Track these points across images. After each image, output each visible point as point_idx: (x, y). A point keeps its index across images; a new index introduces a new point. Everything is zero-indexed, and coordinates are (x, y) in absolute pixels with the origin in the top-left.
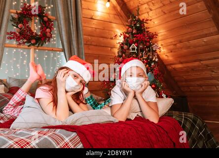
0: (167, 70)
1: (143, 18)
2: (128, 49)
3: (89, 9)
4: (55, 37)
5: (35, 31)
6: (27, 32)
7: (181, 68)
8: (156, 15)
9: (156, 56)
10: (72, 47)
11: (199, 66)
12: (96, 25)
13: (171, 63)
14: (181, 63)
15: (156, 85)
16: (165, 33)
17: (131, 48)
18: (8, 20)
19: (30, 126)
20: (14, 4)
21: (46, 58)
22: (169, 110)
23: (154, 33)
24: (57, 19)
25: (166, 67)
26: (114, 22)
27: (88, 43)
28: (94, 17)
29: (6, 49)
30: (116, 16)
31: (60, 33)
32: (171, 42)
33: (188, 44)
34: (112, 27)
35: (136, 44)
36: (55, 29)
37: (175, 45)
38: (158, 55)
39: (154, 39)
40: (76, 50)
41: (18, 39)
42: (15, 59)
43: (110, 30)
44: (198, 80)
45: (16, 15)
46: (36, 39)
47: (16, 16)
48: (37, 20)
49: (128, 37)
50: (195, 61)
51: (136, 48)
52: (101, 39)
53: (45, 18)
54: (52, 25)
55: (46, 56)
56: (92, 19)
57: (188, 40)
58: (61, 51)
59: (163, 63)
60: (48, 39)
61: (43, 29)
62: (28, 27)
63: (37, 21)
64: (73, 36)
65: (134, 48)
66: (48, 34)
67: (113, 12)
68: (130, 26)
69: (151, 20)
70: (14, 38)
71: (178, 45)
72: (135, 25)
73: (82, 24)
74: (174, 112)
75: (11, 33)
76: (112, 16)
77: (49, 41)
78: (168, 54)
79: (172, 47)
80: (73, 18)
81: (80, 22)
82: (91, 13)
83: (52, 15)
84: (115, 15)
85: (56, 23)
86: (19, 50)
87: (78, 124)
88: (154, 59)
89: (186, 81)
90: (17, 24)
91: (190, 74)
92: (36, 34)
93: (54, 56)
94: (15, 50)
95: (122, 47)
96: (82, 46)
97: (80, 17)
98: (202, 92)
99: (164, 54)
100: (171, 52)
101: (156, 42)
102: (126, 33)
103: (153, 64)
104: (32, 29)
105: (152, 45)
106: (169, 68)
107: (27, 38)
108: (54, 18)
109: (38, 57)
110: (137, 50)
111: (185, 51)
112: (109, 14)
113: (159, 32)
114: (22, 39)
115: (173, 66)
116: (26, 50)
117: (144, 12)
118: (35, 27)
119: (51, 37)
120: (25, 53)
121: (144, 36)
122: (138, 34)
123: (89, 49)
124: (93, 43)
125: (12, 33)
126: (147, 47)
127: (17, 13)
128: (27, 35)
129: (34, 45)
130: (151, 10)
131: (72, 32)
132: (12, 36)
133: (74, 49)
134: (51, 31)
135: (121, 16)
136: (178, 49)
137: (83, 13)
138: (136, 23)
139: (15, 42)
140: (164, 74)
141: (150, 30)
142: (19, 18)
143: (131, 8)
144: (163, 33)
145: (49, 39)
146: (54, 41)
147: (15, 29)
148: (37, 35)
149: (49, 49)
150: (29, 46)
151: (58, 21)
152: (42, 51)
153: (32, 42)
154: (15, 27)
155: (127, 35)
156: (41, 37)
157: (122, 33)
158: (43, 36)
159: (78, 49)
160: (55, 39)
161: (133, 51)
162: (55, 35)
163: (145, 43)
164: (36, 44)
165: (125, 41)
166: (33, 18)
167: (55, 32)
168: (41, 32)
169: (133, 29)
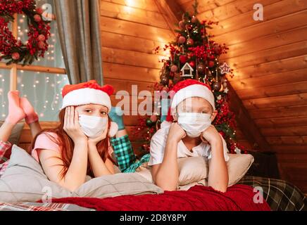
0: (243, 107)
1: (204, 19)
2: (179, 71)
3: (111, 2)
4: (53, 49)
5: (19, 38)
6: (5, 40)
7: (267, 105)
8: (227, 14)
9: (225, 84)
10: (82, 66)
11: (297, 102)
12: (123, 29)
13: (251, 95)
14: (267, 96)
15: (225, 134)
16: (241, 45)
17: (182, 70)
19: (19, 197)
21: (36, 84)
22: (246, 175)
23: (223, 46)
24: (57, 19)
25: (242, 103)
26: (156, 25)
27: (110, 60)
28: (120, 16)
30: (157, 15)
32: (251, 61)
33: (279, 64)
34: (151, 34)
35: (191, 64)
36: (53, 35)
37: (257, 65)
38: (228, 82)
39: (222, 56)
40: (88, 71)
43: (148, 38)
44: (294, 124)
46: (20, 53)
48: (23, 18)
49: (178, 52)
50: (291, 93)
51: (192, 70)
52: (132, 53)
53: (36, 17)
54: (49, 28)
55: (37, 82)
56: (116, 18)
57: (279, 58)
58: (63, 73)
59: (237, 96)
60: (40, 52)
61: (33, 35)
62: (6, 31)
63: (22, 21)
64: (83, 48)
65: (189, 70)
66: (42, 44)
67: (155, 8)
68: (182, 33)
69: (217, 23)
72: (191, 30)
73: (99, 28)
74: (254, 178)
76: (150, 14)
77: (43, 56)
78: (245, 81)
79: (252, 69)
80: (84, 17)
81: (96, 24)
82: (116, 8)
84: (157, 12)
85: (56, 24)
87: (99, 195)
88: (221, 89)
89: (275, 126)
91: (281, 114)
92: (20, 43)
93: (51, 81)
95: (167, 68)
96: (100, 64)
97: (96, 16)
98: (302, 145)
99: (239, 80)
100: (251, 77)
101: (226, 60)
102: (175, 44)
103: (219, 98)
104: (14, 35)
105: (219, 66)
106: (247, 104)
107: (4, 49)
109: (23, 82)
110: (194, 73)
111: (273, 76)
112: (146, 10)
113: (230, 43)
115: (254, 101)
117: (206, 8)
119: (46, 48)
121: (205, 50)
122: (194, 45)
126: (210, 69)
128: (5, 45)
129: (16, 61)
130: (218, 6)
131: (83, 41)
133: (85, 70)
134: (46, 39)
135: (167, 15)
136: (262, 72)
137: (101, 8)
138: (192, 28)
141: (217, 40)
144: (237, 46)
145: (43, 53)
146: (51, 55)
148: (23, 45)
149: (42, 69)
150: (8, 64)
153: (13, 57)
155: (176, 47)
156: (30, 49)
157: (168, 45)
158: (33, 47)
159: (93, 69)
160: (52, 52)
161: (186, 75)
162: (52, 46)
163: (206, 62)
164: (20, 61)
165: (173, 58)
166: (15, 15)
167: (54, 40)
168: (29, 41)
169: (186, 38)
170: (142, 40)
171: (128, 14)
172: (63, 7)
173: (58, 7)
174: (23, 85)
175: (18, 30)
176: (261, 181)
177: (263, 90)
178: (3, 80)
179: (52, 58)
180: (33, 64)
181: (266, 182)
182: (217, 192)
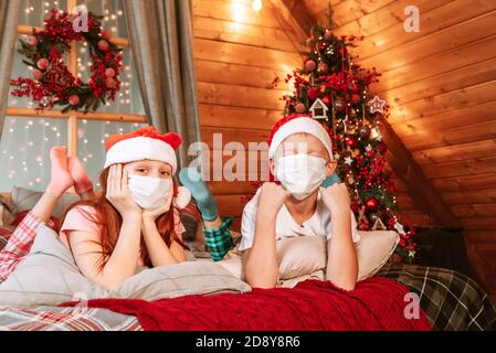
0: (414, 162)
1: (345, 33)
3: (211, 17)
4: (127, 88)
5: (79, 75)
6: (60, 77)
7: (449, 158)
8: (379, 24)
10: (169, 110)
12: (229, 55)
13: (424, 143)
14: (449, 144)
15: (377, 202)
16: (403, 69)
17: (312, 109)
18: (13, 50)
20: (27, 11)
23: (372, 71)
24: (131, 45)
25: (411, 156)
26: (277, 46)
27: (210, 100)
28: (223, 37)
29: (10, 121)
30: (279, 32)
31: (139, 78)
32: (419, 92)
33: (461, 94)
34: (270, 60)
35: (326, 100)
36: (128, 68)
37: (430, 98)
39: (372, 86)
40: (178, 117)
41: (38, 95)
42: (31, 144)
43: (266, 65)
45: (32, 38)
46: (80, 95)
47: (30, 40)
48: (84, 48)
49: (306, 83)
50: (484, 138)
51: (325, 108)
52: (244, 89)
53: (102, 44)
54: (120, 58)
55: (107, 135)
56: (218, 40)
58: (143, 122)
59: (403, 145)
60: (109, 92)
61: (98, 70)
62: (60, 65)
63: (83, 50)
64: (170, 84)
65: (322, 110)
66: (110, 82)
67: (272, 22)
68: (311, 56)
69: (362, 38)
70: (27, 93)
71: (438, 99)
72: (323, 51)
73: (192, 55)
75: (21, 81)
76: (269, 32)
77: (113, 99)
78: (412, 123)
79: (422, 104)
81: (188, 49)
82: (217, 26)
83: (121, 36)
84: (278, 28)
85: (130, 53)
86: (42, 121)
89: (462, 188)
90: (36, 59)
91: (471, 170)
92: (79, 81)
94: (31, 123)
95: (291, 108)
97: (188, 36)
99: (404, 122)
100: (422, 116)
101: (382, 93)
102: (302, 73)
103: (369, 148)
104: (72, 70)
105: (367, 100)
106: (419, 157)
107: (58, 91)
108: (125, 41)
109: (86, 137)
110: (329, 113)
111: (457, 112)
112: (261, 27)
113: (387, 68)
114: (47, 95)
115: (429, 153)
116: (58, 121)
117: (349, 18)
118: (79, 65)
119: (118, 87)
120: (55, 129)
121: (345, 78)
122: (330, 73)
123: (212, 115)
124: (222, 101)
125: (24, 81)
126: (354, 106)
127: (35, 34)
128: (59, 86)
129: (75, 107)
130: (365, 14)
131: (169, 75)
132: (24, 88)
133: (173, 115)
134: (117, 74)
135: (293, 32)
136: (438, 108)
137: (195, 28)
138: (326, 47)
139: (31, 103)
140: (406, 172)
141: (365, 65)
142: (39, 45)
143: (316, 10)
145: (113, 94)
146: (126, 97)
147: (30, 72)
148: (83, 85)
149: (113, 116)
151: (133, 49)
152: (97, 123)
153: (71, 102)
154: (31, 68)
155: (302, 77)
156: (93, 89)
157: (292, 74)
158: (98, 86)
159: (185, 114)
160: (127, 92)
161: (318, 117)
162: (127, 84)
163: (347, 96)
164: (81, 106)
165: (298, 92)
166: (73, 43)
167: (129, 76)
168: (93, 78)
169: (317, 63)
170: (257, 70)
171: (234, 33)
172: (139, 28)
173: (133, 28)
174: (86, 141)
175: (77, 63)
176: (414, 271)
177: (441, 136)
178: (58, 135)
179: (128, 101)
180: (99, 110)
181: (422, 272)
182: (337, 289)
